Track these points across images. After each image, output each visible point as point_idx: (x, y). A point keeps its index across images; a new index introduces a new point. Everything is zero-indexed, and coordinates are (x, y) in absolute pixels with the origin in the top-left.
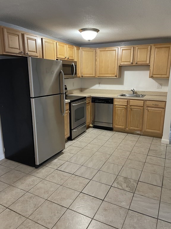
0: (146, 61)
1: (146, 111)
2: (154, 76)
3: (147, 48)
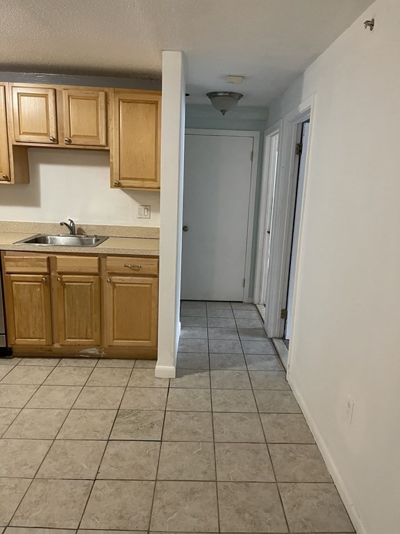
0: (97, 138)
1: (107, 287)
2: (124, 183)
3: (96, 99)
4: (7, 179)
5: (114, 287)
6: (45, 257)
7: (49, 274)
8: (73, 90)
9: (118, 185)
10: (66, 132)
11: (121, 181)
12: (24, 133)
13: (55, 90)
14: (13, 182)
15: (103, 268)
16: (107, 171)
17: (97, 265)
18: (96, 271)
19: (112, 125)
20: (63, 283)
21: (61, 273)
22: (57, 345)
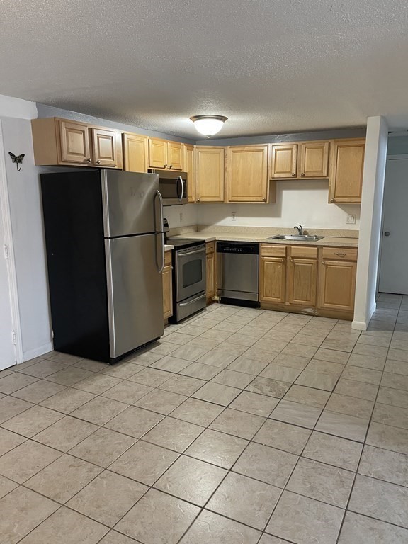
0: (322, 171)
1: (322, 267)
2: (337, 199)
3: (322, 147)
4: (265, 201)
5: (327, 268)
6: (284, 247)
7: (286, 257)
8: (309, 144)
9: (333, 201)
10: (302, 169)
11: (336, 199)
12: (277, 173)
13: (297, 145)
14: (268, 202)
15: (320, 255)
16: (327, 192)
17: (316, 253)
18: (316, 256)
19: (332, 163)
20: (294, 263)
21: (293, 257)
22: (287, 304)
